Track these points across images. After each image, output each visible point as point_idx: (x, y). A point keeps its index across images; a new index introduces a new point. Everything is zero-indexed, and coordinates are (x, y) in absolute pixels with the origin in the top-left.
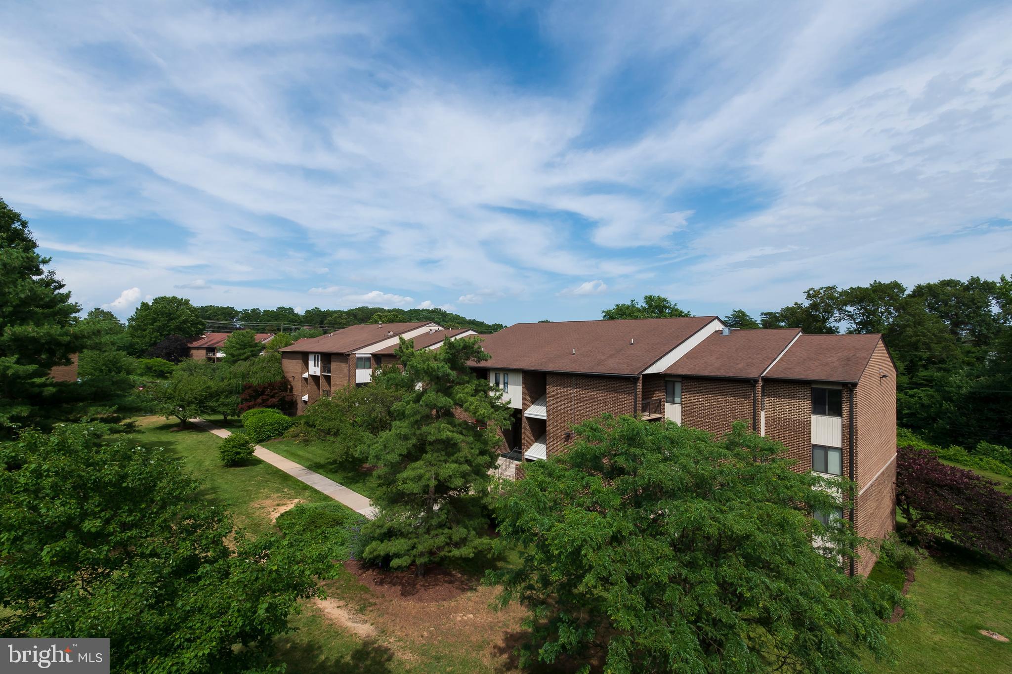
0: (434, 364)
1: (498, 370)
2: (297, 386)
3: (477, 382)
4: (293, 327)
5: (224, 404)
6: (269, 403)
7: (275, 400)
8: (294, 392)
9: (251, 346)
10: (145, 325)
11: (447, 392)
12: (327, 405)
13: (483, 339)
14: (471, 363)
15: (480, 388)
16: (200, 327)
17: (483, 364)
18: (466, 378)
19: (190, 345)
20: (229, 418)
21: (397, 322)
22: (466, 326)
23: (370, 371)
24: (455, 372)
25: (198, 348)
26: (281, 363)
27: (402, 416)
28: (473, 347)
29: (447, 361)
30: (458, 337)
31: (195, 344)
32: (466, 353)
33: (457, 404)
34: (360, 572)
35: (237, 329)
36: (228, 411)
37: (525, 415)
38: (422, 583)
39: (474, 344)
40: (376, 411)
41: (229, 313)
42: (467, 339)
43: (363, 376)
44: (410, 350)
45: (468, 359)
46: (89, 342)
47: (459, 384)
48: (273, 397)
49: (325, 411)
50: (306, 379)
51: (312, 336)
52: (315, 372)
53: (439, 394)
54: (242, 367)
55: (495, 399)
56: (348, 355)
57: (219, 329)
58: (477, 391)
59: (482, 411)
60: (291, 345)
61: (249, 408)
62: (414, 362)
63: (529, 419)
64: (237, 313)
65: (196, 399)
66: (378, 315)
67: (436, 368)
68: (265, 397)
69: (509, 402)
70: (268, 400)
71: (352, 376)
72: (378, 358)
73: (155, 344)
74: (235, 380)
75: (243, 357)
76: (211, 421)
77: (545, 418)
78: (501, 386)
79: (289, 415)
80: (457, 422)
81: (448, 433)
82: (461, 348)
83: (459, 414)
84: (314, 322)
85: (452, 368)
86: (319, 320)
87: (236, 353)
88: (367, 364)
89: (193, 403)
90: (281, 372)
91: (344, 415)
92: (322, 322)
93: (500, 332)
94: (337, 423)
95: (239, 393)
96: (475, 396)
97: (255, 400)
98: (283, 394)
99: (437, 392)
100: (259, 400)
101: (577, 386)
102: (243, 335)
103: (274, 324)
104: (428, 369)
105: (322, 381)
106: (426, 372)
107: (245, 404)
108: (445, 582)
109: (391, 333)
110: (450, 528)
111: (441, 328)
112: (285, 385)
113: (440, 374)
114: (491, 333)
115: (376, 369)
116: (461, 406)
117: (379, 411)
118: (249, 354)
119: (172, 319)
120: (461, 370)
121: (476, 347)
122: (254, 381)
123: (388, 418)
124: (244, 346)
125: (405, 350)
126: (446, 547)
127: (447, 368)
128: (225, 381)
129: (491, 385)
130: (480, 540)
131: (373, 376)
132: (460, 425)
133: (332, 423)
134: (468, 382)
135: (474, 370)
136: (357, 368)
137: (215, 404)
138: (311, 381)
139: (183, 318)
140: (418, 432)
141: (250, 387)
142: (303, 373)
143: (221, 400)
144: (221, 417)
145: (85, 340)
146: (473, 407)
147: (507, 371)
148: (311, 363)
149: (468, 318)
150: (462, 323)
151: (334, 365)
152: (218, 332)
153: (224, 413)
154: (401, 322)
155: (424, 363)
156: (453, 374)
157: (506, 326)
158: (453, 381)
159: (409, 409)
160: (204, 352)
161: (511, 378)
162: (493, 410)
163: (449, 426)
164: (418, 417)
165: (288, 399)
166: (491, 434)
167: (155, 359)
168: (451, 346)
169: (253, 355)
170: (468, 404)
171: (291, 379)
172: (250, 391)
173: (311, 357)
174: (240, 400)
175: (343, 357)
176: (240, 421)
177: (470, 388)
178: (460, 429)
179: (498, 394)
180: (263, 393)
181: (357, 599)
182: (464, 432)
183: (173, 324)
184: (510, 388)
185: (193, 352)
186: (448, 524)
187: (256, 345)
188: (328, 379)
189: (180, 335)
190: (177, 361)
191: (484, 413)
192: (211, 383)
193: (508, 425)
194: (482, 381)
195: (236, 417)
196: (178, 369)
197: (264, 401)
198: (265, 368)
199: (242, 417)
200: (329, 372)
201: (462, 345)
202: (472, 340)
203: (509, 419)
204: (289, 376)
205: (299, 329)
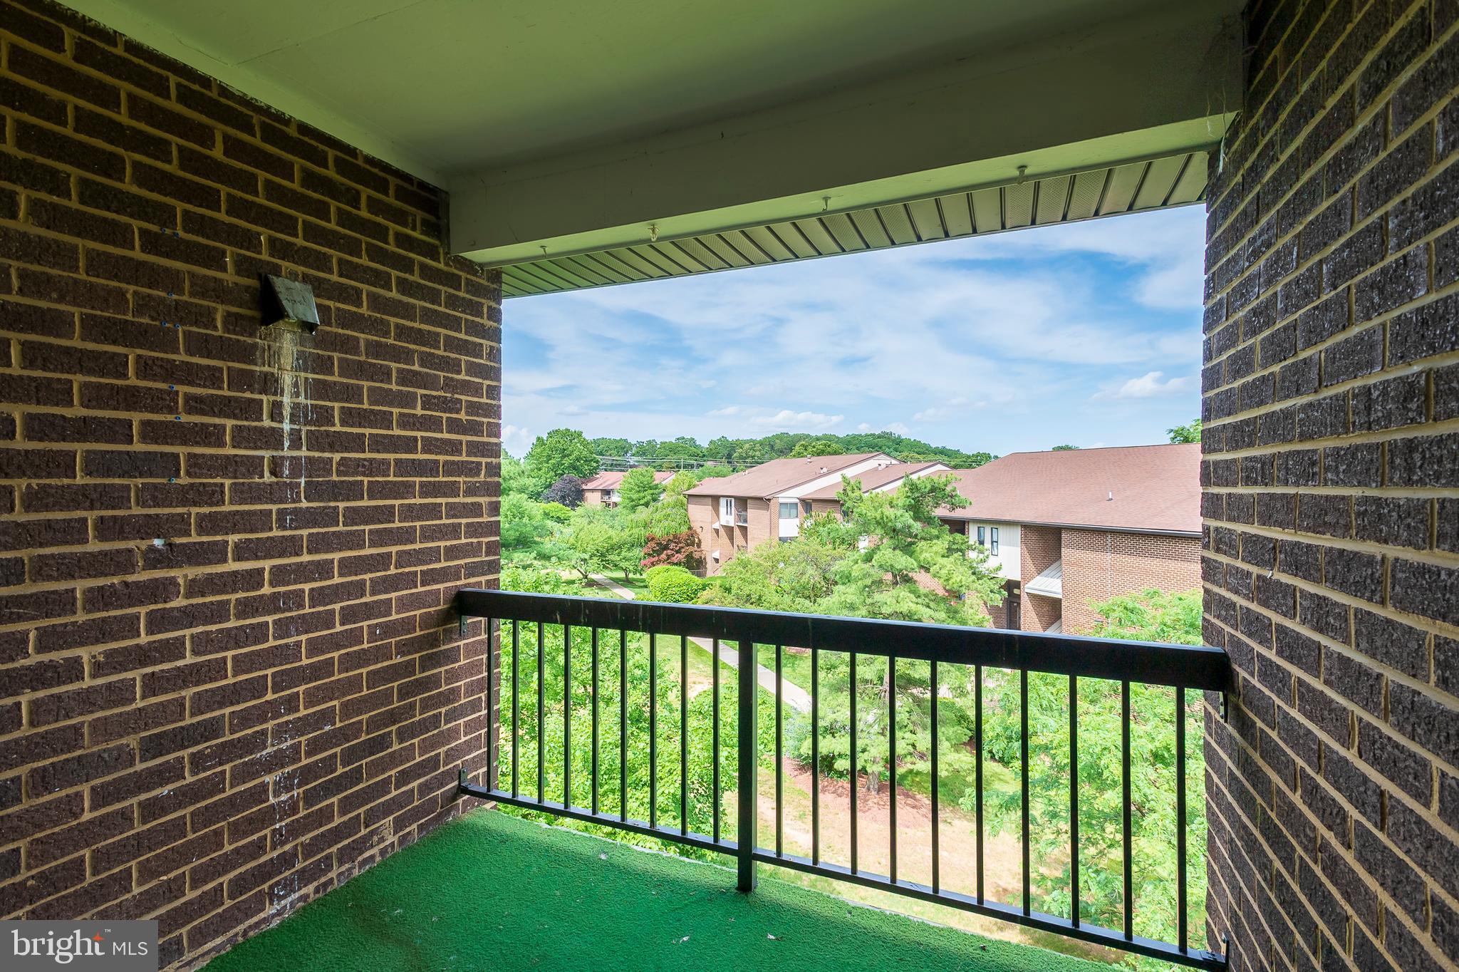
0: (890, 512)
1: (981, 522)
2: (706, 538)
3: (951, 539)
4: (695, 463)
5: (626, 559)
6: (675, 559)
7: (681, 557)
8: (703, 547)
9: (651, 488)
10: (541, 463)
11: (908, 549)
12: (745, 565)
13: (959, 478)
14: (942, 511)
15: (955, 547)
16: (595, 465)
17: (959, 514)
18: (935, 532)
19: (584, 487)
20: (631, 576)
21: (830, 454)
22: (931, 457)
23: (797, 521)
24: (919, 523)
25: (593, 490)
26: (686, 510)
27: (847, 579)
28: (944, 490)
29: (909, 508)
30: (922, 474)
31: (590, 486)
32: (934, 498)
33: (922, 567)
34: (796, 773)
35: (631, 467)
36: (631, 568)
37: (1027, 590)
38: (875, 801)
39: (946, 485)
40: (807, 575)
41: (623, 447)
42: (936, 479)
43: (789, 526)
44: (857, 493)
45: (937, 505)
46: (513, 484)
47: (925, 539)
48: (678, 552)
49: (744, 571)
50: (717, 531)
51: (718, 475)
52: (728, 522)
53: (898, 552)
54: (643, 514)
55: (978, 563)
56: (769, 500)
57: (614, 466)
58: (950, 551)
59: (956, 578)
60: (694, 486)
61: (653, 564)
62: (862, 508)
63: (1033, 597)
64: (631, 446)
65: (597, 550)
66: (803, 445)
67: (893, 517)
68: (669, 552)
69: (999, 568)
70: (673, 555)
71: (773, 527)
72: (807, 504)
73: (550, 486)
74: (637, 530)
75: (642, 502)
76: (611, 579)
77: (1060, 597)
78: (988, 545)
79: (699, 575)
80: (922, 590)
81: (911, 604)
82: (927, 490)
83: (924, 581)
84: (720, 456)
85: (916, 518)
86: (726, 452)
87: (635, 496)
88: (793, 512)
89: (595, 555)
90: (687, 521)
91: (766, 578)
92: (729, 456)
93: (986, 467)
94: (758, 587)
95: (641, 546)
96: (948, 557)
97: (659, 555)
98: (691, 549)
99: (894, 549)
100: (663, 556)
101: (1115, 550)
102: (642, 474)
103: (673, 458)
104: (882, 518)
105: (737, 532)
106: (878, 523)
107: (648, 560)
108: (907, 805)
109: (825, 470)
110: (913, 732)
111: (894, 462)
112: (692, 539)
113: (899, 526)
114: (970, 467)
115: (806, 518)
116: (927, 570)
117: (812, 575)
118: (649, 497)
119: (564, 456)
120: (928, 521)
121: (948, 489)
122: (658, 532)
123: (823, 583)
124: (644, 487)
125: (850, 493)
126: (909, 757)
127: (908, 518)
128: (627, 530)
129: (971, 542)
130: (956, 756)
131: (801, 527)
132: (926, 596)
133: (753, 587)
134: (938, 537)
135: (945, 521)
136: (780, 516)
137: (617, 558)
138: (722, 532)
139: (576, 453)
140: (869, 601)
141: (653, 539)
142: (712, 523)
143: (623, 554)
144: (621, 575)
145: (512, 481)
146: (944, 572)
147: (997, 523)
148: (723, 509)
149: (933, 446)
150: (924, 453)
151: (752, 513)
152: (611, 470)
153: (625, 570)
154: (835, 453)
155: (876, 510)
156: (917, 527)
157: (996, 457)
158: (916, 535)
159: (856, 571)
160: (599, 494)
161: (1003, 533)
162: (974, 577)
163: (912, 595)
164: (868, 581)
165: (696, 555)
166: (971, 611)
167: (553, 504)
168: (914, 487)
169: (655, 500)
170: (937, 567)
171: (699, 530)
172: (652, 544)
173: (723, 502)
174: (642, 554)
175: (763, 502)
176: (644, 581)
177: (941, 545)
178: (927, 600)
179: (981, 556)
180: (666, 547)
181: (795, 803)
182: (932, 604)
183: (567, 462)
184: (1002, 549)
185: (588, 495)
186: (911, 727)
187: (656, 487)
188: (744, 530)
189: (574, 475)
190: (573, 505)
191: (961, 581)
192: (612, 533)
193: (998, 600)
194: (958, 536)
195: (638, 576)
196: (576, 515)
197: (669, 557)
198: (669, 515)
199: (644, 576)
200: (745, 521)
201: (929, 486)
202: (944, 479)
203: (1000, 593)
204: (696, 526)
205: (702, 466)
